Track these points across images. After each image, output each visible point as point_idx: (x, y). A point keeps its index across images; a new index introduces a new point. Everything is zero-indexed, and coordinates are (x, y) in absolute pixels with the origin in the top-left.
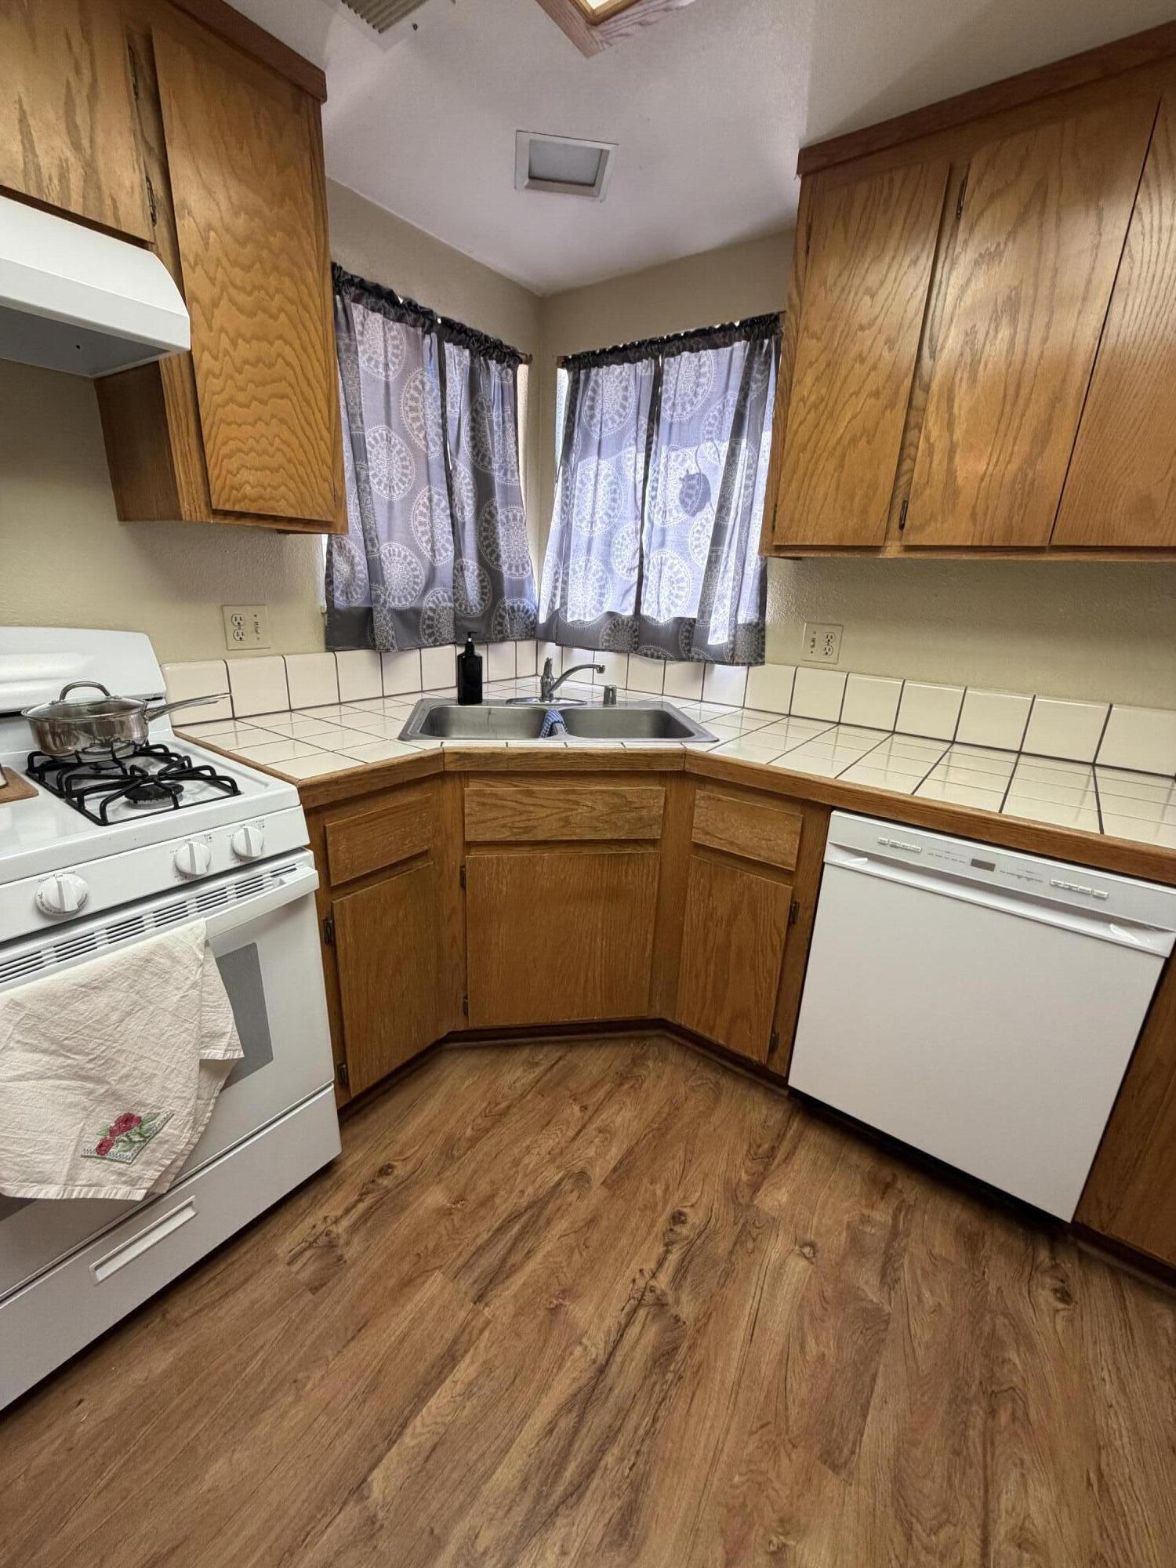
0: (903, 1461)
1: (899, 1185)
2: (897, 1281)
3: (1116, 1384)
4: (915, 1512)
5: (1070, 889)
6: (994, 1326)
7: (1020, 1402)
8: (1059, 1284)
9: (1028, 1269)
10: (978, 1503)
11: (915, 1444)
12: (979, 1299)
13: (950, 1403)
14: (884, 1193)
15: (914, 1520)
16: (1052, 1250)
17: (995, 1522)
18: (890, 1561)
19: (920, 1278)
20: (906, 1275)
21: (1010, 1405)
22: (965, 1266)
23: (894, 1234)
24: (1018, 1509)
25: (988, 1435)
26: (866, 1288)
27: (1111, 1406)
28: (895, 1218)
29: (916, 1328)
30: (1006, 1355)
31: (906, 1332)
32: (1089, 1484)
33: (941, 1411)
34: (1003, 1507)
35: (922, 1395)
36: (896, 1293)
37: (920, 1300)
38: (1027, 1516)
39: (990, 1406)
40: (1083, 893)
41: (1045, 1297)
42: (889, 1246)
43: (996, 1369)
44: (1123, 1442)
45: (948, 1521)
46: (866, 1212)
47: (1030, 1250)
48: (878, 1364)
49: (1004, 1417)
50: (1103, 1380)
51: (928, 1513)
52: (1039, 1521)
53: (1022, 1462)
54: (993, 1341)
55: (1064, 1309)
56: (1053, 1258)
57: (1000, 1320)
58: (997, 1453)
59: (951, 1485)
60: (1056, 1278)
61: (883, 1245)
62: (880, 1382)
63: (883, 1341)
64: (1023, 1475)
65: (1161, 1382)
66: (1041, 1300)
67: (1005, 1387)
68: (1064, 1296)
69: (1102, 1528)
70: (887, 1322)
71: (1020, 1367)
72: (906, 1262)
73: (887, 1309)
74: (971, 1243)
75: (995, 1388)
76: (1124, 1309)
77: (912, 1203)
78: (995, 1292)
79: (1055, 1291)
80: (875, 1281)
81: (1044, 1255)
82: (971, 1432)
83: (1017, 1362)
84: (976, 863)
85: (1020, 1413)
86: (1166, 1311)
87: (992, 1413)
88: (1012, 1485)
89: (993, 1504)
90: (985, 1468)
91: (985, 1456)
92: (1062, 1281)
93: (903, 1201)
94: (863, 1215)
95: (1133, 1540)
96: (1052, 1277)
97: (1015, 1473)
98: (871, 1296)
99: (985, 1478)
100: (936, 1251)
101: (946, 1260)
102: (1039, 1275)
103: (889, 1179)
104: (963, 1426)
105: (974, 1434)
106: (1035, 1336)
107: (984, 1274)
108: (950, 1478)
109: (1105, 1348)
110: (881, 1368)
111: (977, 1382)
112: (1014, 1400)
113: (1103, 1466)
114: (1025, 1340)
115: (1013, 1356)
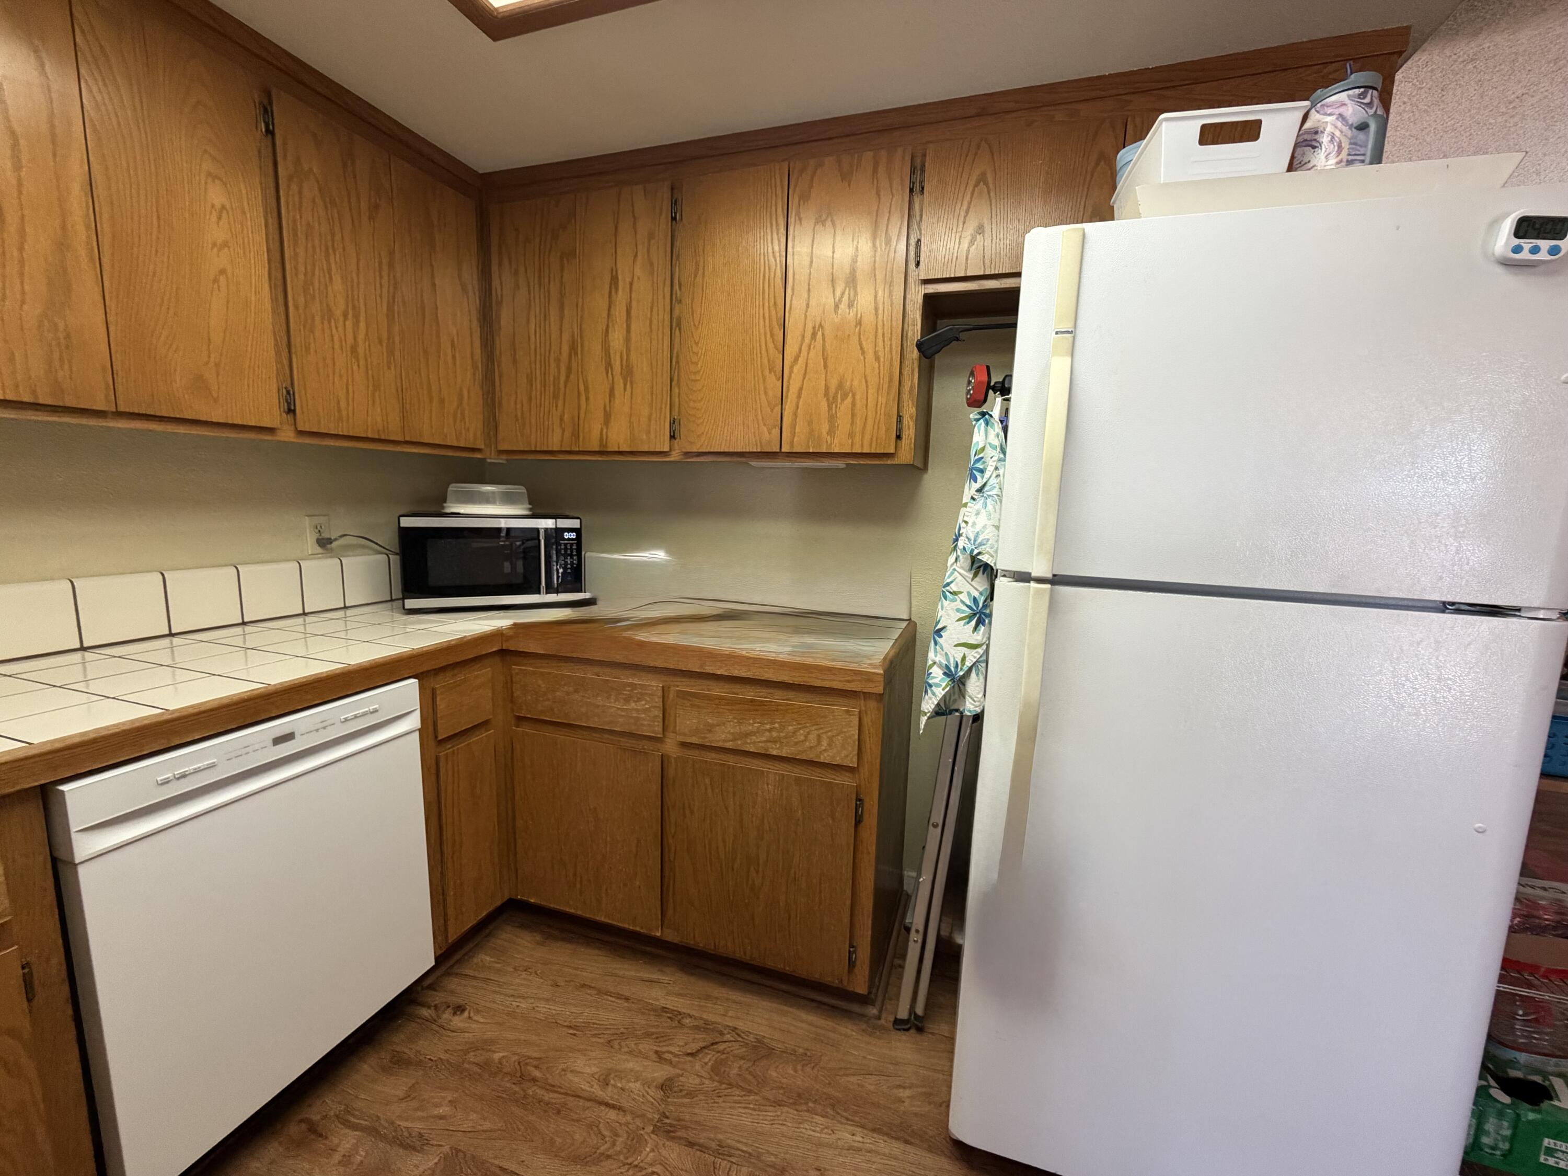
0: (563, 1154)
1: (316, 1117)
2: (421, 1135)
3: (521, 1000)
4: (594, 1150)
5: (356, 717)
6: (474, 1063)
7: (528, 1061)
8: (450, 1010)
9: (434, 1026)
10: (588, 1104)
11: (552, 1141)
12: (452, 1069)
13: (526, 1110)
14: (321, 1135)
15: (598, 1151)
16: (423, 1005)
17: (596, 1096)
18: (621, 1173)
19: (424, 1114)
20: (417, 1126)
21: (529, 1068)
22: (421, 1073)
23: (372, 1131)
24: (589, 1080)
25: (548, 1087)
26: (421, 1169)
27: (534, 1008)
28: (355, 1127)
29: (466, 1126)
30: (497, 1061)
31: (469, 1135)
32: (574, 1035)
33: (532, 1118)
34: (588, 1089)
35: (519, 1130)
36: (433, 1139)
37: (441, 1117)
38: (593, 1075)
39: (529, 1081)
40: (364, 714)
41: (458, 1021)
42: (384, 1138)
43: (505, 1070)
44: (555, 1008)
45: (597, 1127)
46: (337, 1157)
47: (418, 1020)
48: (492, 1164)
49: (537, 1074)
50: (518, 1006)
51: (594, 1140)
52: (595, 1069)
53: (563, 1070)
54: (485, 1065)
55: (469, 1013)
56: (429, 1007)
57: (471, 1057)
58: (559, 1084)
59: (578, 1121)
60: (445, 1010)
61: (381, 1145)
62: (505, 1164)
63: (473, 1157)
64: (572, 1071)
65: (522, 977)
66: (461, 1025)
67: (518, 1068)
68: (459, 1009)
69: (595, 1035)
70: (458, 1151)
71: (506, 1054)
72: (404, 1124)
73: (446, 1149)
74: (400, 1062)
75: (518, 1074)
76: (474, 978)
77: (343, 1107)
78: (448, 1055)
79: (455, 1014)
80: (416, 1158)
81: (425, 1012)
82: (546, 1098)
83: (501, 1055)
84: (277, 741)
85: (535, 1063)
86: (480, 956)
87: (534, 1080)
88: (576, 1080)
89: (585, 1095)
90: (566, 1094)
91: (560, 1093)
92: (449, 1007)
93: (337, 1116)
94: (340, 1162)
95: (601, 1023)
96: (444, 1012)
97: (570, 1076)
98: (431, 1164)
99: (573, 1096)
100: (401, 1094)
101: (412, 1087)
102: (440, 1021)
103: (304, 1126)
104: (542, 1103)
105: (547, 1096)
106: (485, 1037)
107: (430, 1059)
108: (573, 1120)
109: (498, 998)
110: (496, 1162)
111: (513, 1086)
112: (527, 1064)
113: (566, 1024)
114: (486, 1045)
115: (497, 1056)
